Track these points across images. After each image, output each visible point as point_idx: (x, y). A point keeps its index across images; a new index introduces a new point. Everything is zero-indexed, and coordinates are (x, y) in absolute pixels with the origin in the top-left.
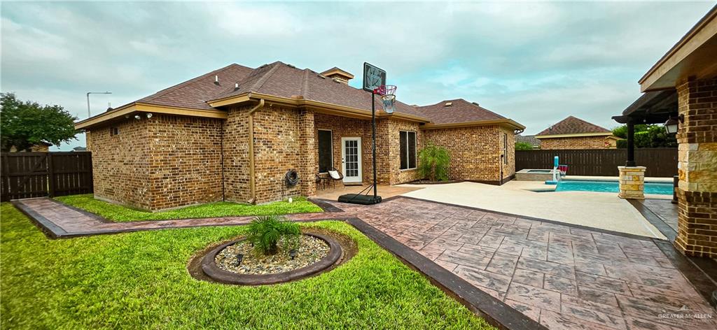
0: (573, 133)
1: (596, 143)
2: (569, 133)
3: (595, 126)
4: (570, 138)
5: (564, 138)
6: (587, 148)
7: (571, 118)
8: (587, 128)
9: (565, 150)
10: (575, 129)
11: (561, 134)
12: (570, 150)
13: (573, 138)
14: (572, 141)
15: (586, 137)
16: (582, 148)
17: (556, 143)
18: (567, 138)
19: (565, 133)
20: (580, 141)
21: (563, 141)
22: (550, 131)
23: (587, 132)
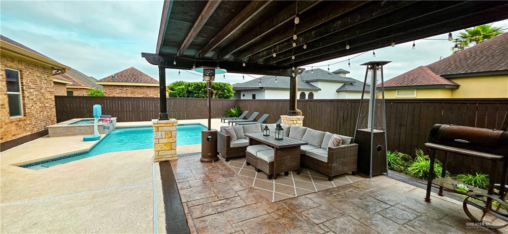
0: (133, 82)
1: (152, 93)
2: (130, 82)
3: (151, 78)
4: (131, 86)
5: (126, 86)
6: (145, 96)
7: (132, 69)
8: (144, 79)
9: (126, 98)
10: (135, 79)
11: (123, 82)
12: (131, 98)
13: (133, 86)
14: (132, 89)
15: (144, 86)
16: (141, 96)
17: (118, 90)
18: (128, 86)
19: (126, 81)
20: (138, 90)
21: (125, 89)
22: (112, 78)
23: (144, 82)
